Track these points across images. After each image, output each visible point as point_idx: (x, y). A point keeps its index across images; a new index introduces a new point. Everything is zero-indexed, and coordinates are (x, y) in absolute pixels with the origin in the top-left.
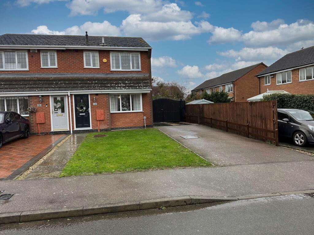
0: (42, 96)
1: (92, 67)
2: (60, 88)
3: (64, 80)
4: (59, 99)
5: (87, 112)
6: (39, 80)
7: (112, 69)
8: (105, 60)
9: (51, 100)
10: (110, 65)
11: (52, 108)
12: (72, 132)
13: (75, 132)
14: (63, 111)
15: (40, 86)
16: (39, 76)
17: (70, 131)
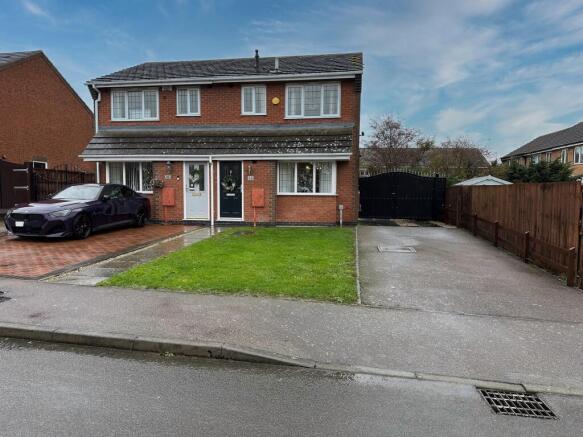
0: (172, 162)
1: (253, 113)
2: (199, 150)
3: (208, 136)
4: (197, 167)
5: (237, 191)
6: (172, 136)
7: (287, 117)
8: (276, 101)
9: (185, 170)
10: (284, 109)
11: (186, 182)
12: (212, 224)
13: (218, 224)
14: (202, 188)
15: (170, 146)
16: (172, 130)
17: (210, 222)
